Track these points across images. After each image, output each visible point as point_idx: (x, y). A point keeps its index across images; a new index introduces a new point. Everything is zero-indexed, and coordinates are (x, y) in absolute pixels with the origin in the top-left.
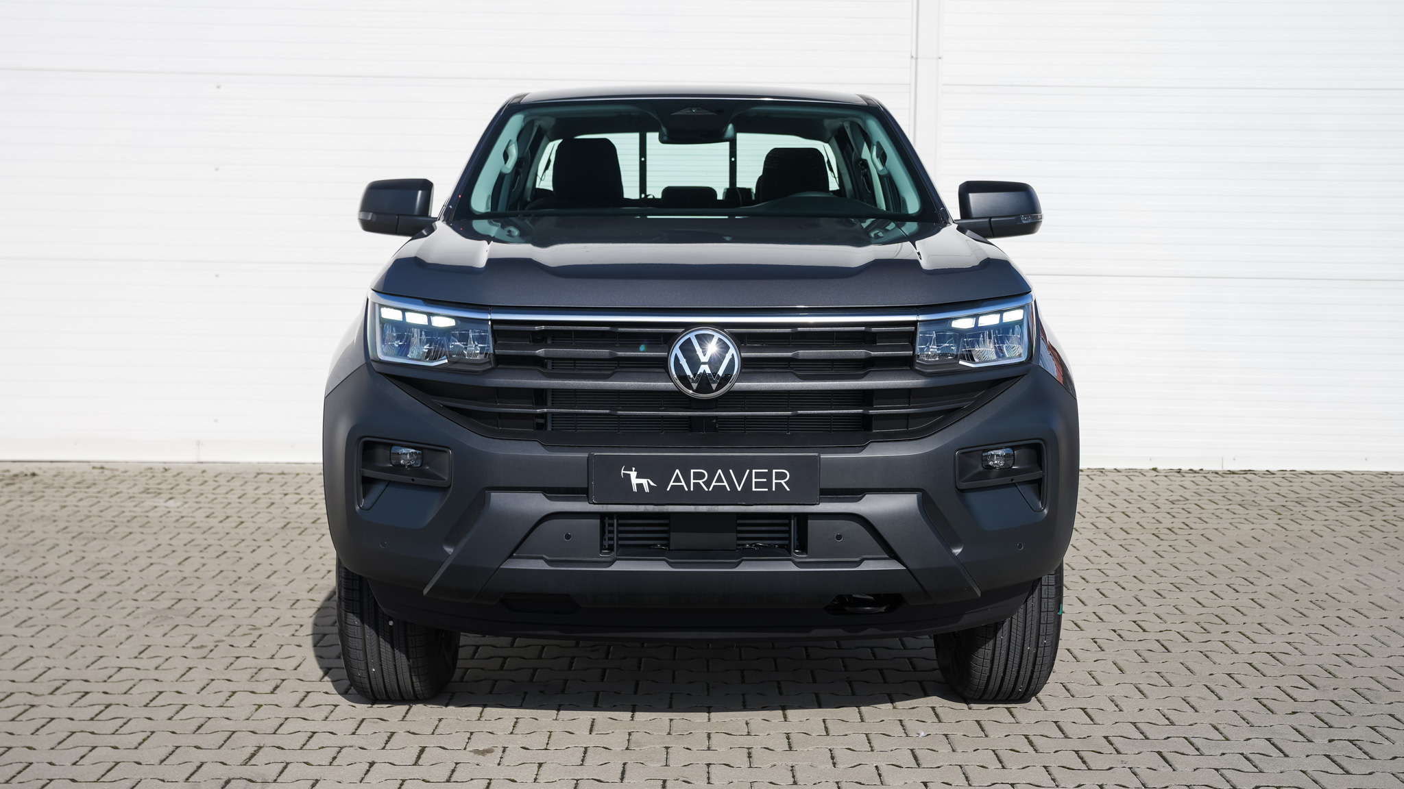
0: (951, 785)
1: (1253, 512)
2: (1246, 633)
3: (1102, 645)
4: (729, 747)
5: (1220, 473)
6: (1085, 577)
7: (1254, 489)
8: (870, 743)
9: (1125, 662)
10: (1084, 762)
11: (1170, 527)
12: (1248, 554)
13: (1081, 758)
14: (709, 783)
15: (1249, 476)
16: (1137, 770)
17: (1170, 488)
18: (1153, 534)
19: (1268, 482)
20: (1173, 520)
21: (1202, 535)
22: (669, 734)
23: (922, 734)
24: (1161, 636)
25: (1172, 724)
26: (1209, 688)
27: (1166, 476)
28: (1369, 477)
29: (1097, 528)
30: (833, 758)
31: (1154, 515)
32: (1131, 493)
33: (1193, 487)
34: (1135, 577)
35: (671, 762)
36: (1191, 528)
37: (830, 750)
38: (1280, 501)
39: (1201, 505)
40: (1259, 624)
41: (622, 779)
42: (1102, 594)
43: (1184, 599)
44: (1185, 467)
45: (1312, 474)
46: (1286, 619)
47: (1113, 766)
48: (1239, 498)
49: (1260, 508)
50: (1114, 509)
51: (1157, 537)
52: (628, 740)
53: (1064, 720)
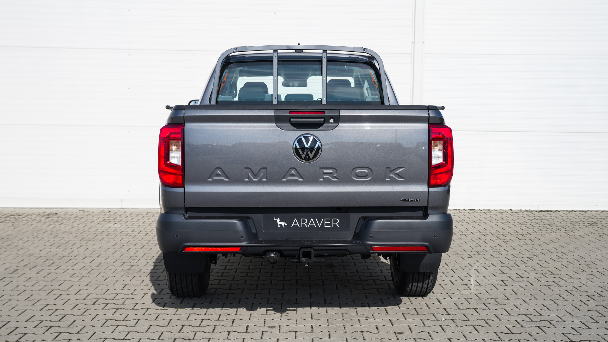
0: (459, 340)
1: (554, 228)
2: (562, 278)
3: (506, 283)
4: (368, 325)
5: (537, 211)
6: (493, 255)
7: (552, 218)
8: (423, 323)
9: (517, 290)
10: (510, 331)
11: (522, 234)
12: (556, 245)
13: (508, 329)
14: (364, 339)
15: (550, 213)
16: (531, 334)
17: (518, 217)
18: (516, 237)
19: (557, 215)
20: (523, 231)
21: (536, 237)
22: (343, 319)
23: (443, 319)
24: (528, 279)
25: (541, 315)
26: (552, 301)
27: (516, 213)
28: (598, 213)
29: (493, 235)
30: (410, 329)
31: (515, 229)
32: (503, 220)
33: (528, 217)
34: (512, 255)
35: (347, 331)
36: (531, 235)
37: (408, 326)
38: (564, 223)
39: (532, 225)
40: (567, 274)
41: (330, 337)
42: (501, 262)
43: (534, 264)
44: (523, 209)
45: (575, 211)
46: (577, 272)
47: (522, 332)
48: (547, 222)
49: (557, 226)
50: (498, 227)
51: (518, 238)
52: (328, 322)
53: (498, 313)
